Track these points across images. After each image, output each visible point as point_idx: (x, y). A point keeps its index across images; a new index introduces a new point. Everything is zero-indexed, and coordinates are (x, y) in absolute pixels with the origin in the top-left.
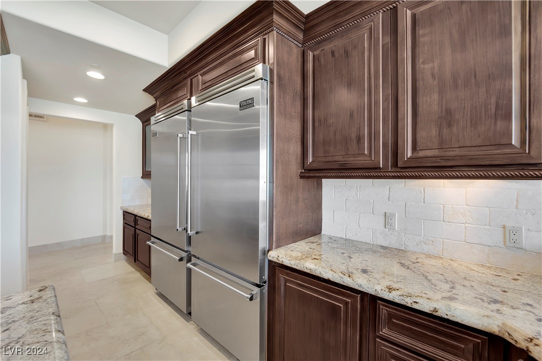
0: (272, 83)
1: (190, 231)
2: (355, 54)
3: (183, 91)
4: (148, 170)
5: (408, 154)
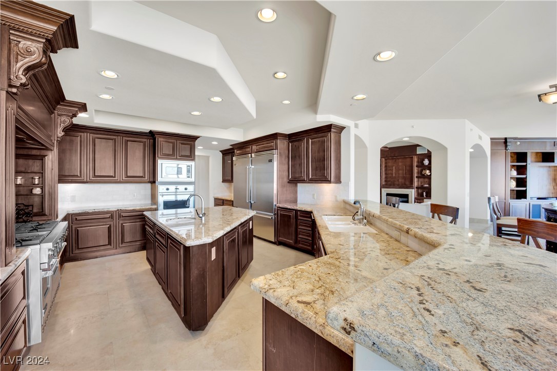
0: (278, 154)
1: (252, 202)
2: (300, 147)
3: (248, 150)
4: (226, 178)
5: (310, 177)
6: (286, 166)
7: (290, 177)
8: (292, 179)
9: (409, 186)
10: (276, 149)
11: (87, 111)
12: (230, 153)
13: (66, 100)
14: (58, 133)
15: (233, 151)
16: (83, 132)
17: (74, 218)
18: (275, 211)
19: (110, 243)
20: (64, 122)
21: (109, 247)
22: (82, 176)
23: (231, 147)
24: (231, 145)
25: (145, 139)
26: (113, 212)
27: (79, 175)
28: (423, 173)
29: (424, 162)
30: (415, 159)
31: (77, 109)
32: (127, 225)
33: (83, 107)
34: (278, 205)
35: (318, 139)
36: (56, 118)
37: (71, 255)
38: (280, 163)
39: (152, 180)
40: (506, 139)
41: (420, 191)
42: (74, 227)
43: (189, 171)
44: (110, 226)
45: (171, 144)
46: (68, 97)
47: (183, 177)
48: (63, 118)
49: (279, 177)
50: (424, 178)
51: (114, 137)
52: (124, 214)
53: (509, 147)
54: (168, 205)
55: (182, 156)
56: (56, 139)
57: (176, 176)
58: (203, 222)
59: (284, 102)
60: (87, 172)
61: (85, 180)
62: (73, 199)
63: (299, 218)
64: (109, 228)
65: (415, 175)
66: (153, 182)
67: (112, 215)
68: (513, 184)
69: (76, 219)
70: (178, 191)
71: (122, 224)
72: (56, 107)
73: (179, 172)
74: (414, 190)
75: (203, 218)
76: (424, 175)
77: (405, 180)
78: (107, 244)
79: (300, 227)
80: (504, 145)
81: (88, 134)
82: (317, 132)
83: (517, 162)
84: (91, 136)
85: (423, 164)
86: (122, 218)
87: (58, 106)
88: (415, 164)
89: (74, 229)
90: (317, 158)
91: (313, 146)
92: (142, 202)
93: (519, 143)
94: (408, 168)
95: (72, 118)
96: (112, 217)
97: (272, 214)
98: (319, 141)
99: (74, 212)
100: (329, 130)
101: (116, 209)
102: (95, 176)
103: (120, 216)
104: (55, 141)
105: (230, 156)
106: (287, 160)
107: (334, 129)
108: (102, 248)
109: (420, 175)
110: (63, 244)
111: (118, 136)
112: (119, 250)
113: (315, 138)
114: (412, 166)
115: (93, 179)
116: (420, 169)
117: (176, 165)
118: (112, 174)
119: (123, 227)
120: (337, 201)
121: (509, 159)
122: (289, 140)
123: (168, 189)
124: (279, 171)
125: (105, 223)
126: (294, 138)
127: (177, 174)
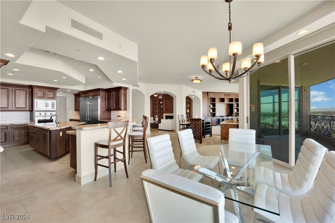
0: (100, 98)
1: (89, 120)
2: (110, 95)
3: (88, 95)
4: (76, 109)
5: (114, 108)
6: (105, 103)
7: (107, 108)
10: (100, 95)
12: (78, 95)
15: (80, 95)
19: (6, 141)
21: (5, 143)
23: (79, 93)
25: (27, 89)
26: (8, 125)
32: (16, 132)
34: (100, 120)
38: (101, 101)
39: (30, 109)
40: (207, 92)
43: (52, 105)
44: (6, 133)
45: (43, 92)
47: (50, 108)
49: (101, 108)
51: (8, 88)
52: (14, 127)
53: (209, 96)
54: (41, 121)
55: (49, 98)
57: (45, 108)
58: (58, 125)
66: (32, 110)
67: (7, 127)
68: (211, 111)
70: (46, 115)
73: (47, 105)
75: (58, 124)
78: (4, 141)
80: (207, 95)
82: (116, 89)
83: (212, 102)
90: (116, 100)
91: (115, 95)
92: (25, 121)
93: (212, 94)
100: (120, 89)
101: (10, 124)
103: (12, 128)
105: (79, 97)
106: (105, 100)
107: (122, 88)
111: (10, 87)
112: (11, 145)
113: (116, 92)
117: (45, 102)
118: (6, 106)
119: (14, 133)
121: (210, 101)
122: (106, 91)
123: (40, 114)
124: (101, 105)
126: (108, 91)
127: (46, 106)
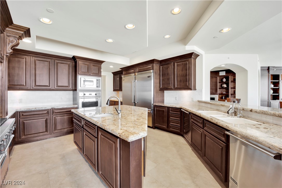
0: (154, 73)
1: (136, 102)
2: (168, 68)
4: (116, 89)
5: (176, 86)
6: (158, 80)
7: (161, 87)
8: (162, 88)
9: (215, 93)
10: (153, 69)
11: (30, 36)
12: (119, 74)
13: (13, 24)
14: (7, 50)
15: (121, 72)
16: (28, 56)
17: (21, 114)
18: (152, 108)
19: (47, 131)
20: (12, 42)
21: (46, 133)
22: (27, 85)
23: (121, 70)
24: (120, 69)
25: (70, 62)
26: (49, 109)
27: (25, 85)
28: (223, 86)
29: (223, 80)
30: (218, 78)
31: (22, 32)
32: (59, 118)
33: (27, 33)
34: (154, 104)
35: (182, 63)
36: (5, 38)
37: (19, 140)
38: (155, 78)
39: (74, 88)
40: (269, 67)
41: (221, 96)
42: (21, 120)
43: (97, 83)
44: (47, 119)
45: (87, 66)
46: (15, 22)
47: (94, 87)
48: (11, 39)
49: (155, 87)
50: (223, 89)
51: (49, 60)
52: (56, 111)
53: (270, 72)
54: (85, 105)
55: (93, 73)
56: (5, 54)
59: (165, 37)
60: (30, 83)
61: (29, 88)
62: (21, 101)
63: (171, 112)
64: (46, 121)
65: (218, 87)
66: (75, 90)
67: (48, 112)
68: (272, 92)
69: (23, 115)
70: (91, 95)
71: (55, 118)
72: (5, 29)
74: (218, 95)
75: (120, 114)
76: (223, 87)
77: (212, 90)
78: (45, 131)
79: (171, 118)
80: (268, 71)
81: (31, 57)
82: (181, 58)
83: (273, 80)
84: (33, 59)
85: (223, 81)
86: (54, 114)
87: (7, 29)
88: (218, 81)
89: (21, 122)
90: (181, 75)
91: (178, 67)
92: (68, 103)
93: (275, 70)
94: (214, 83)
95: (18, 40)
96: (48, 113)
97: (150, 110)
98: (182, 64)
99: (21, 110)
100: (190, 57)
101: (51, 108)
102: (36, 85)
103: (53, 112)
104: (5, 56)
105: (119, 76)
106: (159, 76)
107: (193, 56)
108: (41, 134)
109: (220, 87)
110: (11, 136)
111: (51, 59)
112: (53, 135)
113: (180, 62)
114: (216, 82)
115: (34, 87)
116: (220, 84)
118: (48, 84)
119: (55, 119)
120: (193, 101)
121: (270, 78)
122: (160, 64)
123: (84, 94)
124: (155, 83)
125: (43, 117)
126: (164, 63)
